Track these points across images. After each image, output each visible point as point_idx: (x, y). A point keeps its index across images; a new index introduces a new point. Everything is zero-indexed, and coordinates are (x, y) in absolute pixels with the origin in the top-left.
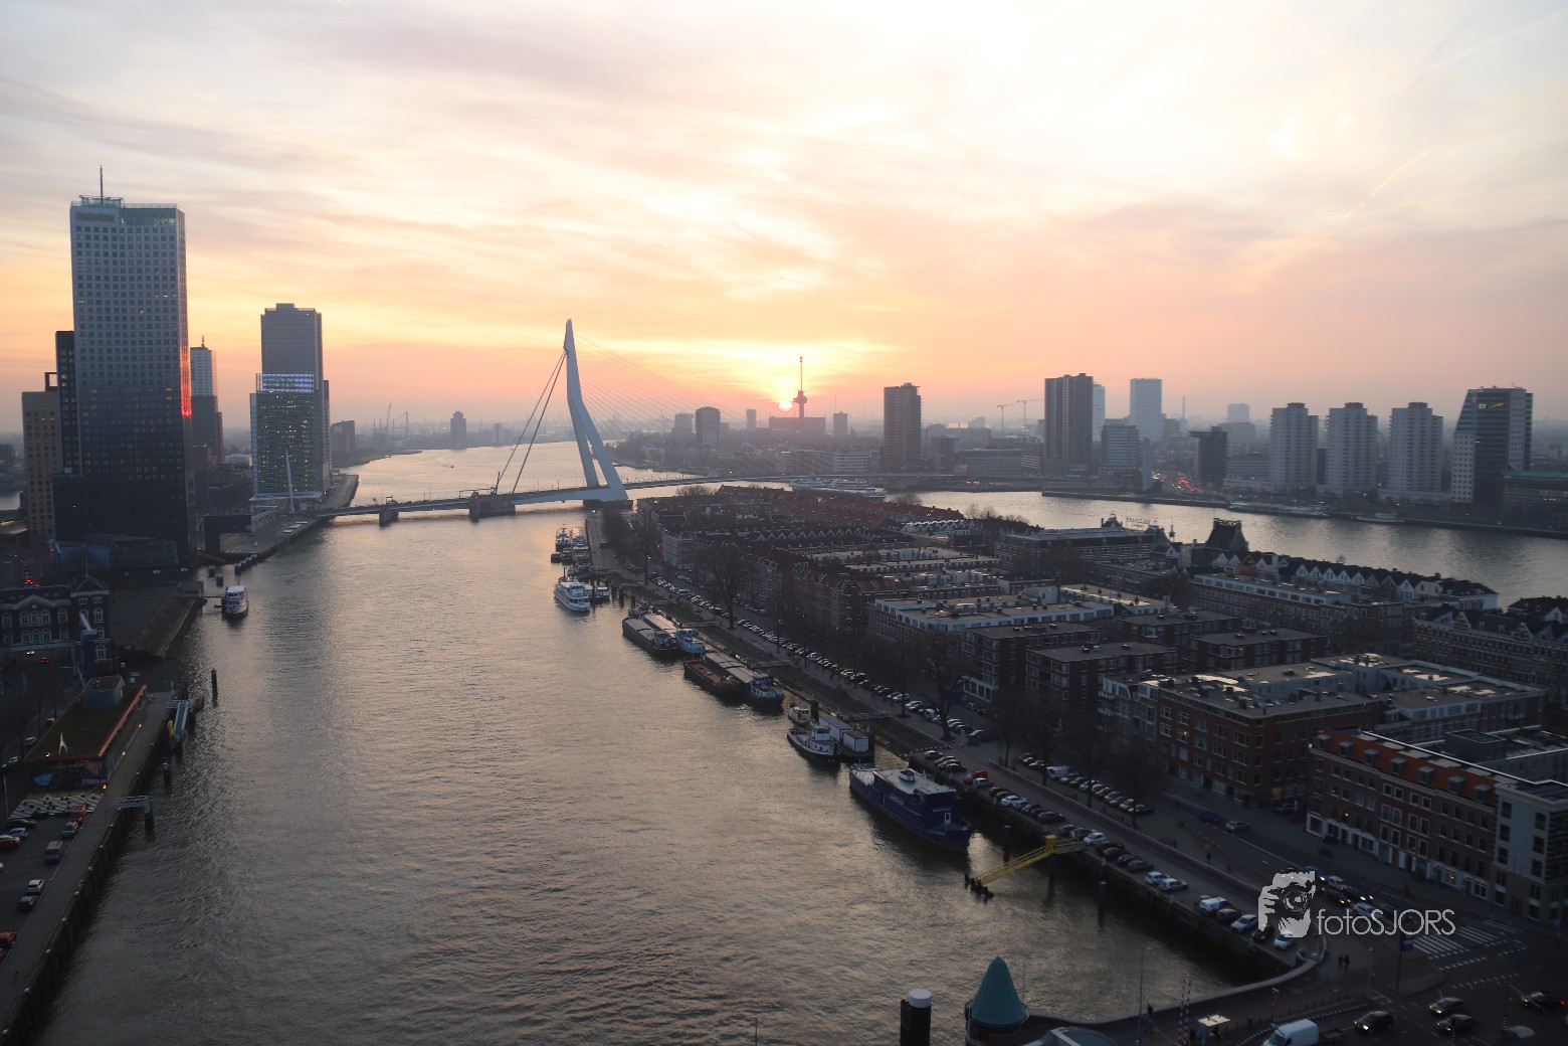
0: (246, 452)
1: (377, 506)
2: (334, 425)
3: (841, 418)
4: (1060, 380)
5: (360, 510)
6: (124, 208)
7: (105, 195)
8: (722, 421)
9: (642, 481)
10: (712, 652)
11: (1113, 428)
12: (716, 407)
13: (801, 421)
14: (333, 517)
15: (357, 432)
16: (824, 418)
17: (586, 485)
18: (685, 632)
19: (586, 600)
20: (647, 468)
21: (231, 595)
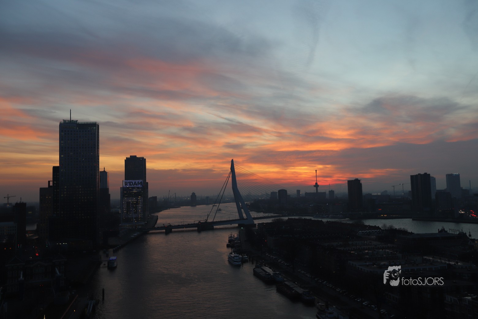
0: (118, 208)
1: (165, 227)
2: (150, 198)
3: (332, 192)
4: (417, 175)
5: (159, 228)
6: (78, 123)
7: (72, 119)
8: (288, 194)
9: (259, 217)
10: (286, 281)
11: (440, 193)
12: (286, 189)
13: (317, 194)
14: (149, 231)
15: (158, 200)
16: (325, 193)
17: (239, 218)
18: (276, 273)
19: (240, 261)
20: (261, 212)
21: (111, 260)
